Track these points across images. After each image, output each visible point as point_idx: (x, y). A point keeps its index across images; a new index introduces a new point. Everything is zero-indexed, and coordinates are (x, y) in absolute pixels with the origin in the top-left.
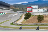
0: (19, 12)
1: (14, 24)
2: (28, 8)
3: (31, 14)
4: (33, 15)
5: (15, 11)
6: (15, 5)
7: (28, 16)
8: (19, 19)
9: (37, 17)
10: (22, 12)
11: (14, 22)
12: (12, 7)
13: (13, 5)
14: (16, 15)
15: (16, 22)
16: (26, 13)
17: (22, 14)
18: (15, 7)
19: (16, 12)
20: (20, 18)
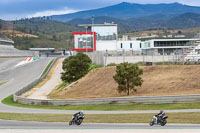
0: (40, 51)
1: (17, 102)
3: (90, 61)
5: (22, 49)
6: (22, 20)
7: (76, 69)
8: (40, 80)
9: (115, 73)
10: (53, 51)
11: (19, 93)
12: (10, 31)
13: (14, 22)
14: (27, 62)
15: (26, 93)
16: (71, 57)
17: (51, 59)
18: (23, 31)
19: (26, 53)
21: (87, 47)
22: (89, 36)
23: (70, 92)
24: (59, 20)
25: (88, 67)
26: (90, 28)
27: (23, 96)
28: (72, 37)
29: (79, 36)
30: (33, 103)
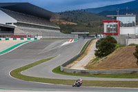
0: (79, 35)
1: (63, 72)
2: (105, 24)
3: (116, 42)
4: (122, 43)
5: (66, 33)
7: (106, 47)
8: (79, 56)
9: (135, 51)
10: (88, 35)
11: (64, 65)
12: (58, 20)
13: (61, 14)
14: (69, 42)
15: (70, 65)
17: (87, 40)
18: (66, 20)
19: (69, 36)
20: (83, 53)
21: (113, 32)
22: (115, 23)
23: (101, 65)
24: (92, 12)
25: (114, 46)
26: (115, 18)
27: (67, 67)
28: (102, 25)
29: (107, 24)
30: (75, 72)
